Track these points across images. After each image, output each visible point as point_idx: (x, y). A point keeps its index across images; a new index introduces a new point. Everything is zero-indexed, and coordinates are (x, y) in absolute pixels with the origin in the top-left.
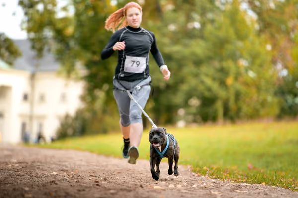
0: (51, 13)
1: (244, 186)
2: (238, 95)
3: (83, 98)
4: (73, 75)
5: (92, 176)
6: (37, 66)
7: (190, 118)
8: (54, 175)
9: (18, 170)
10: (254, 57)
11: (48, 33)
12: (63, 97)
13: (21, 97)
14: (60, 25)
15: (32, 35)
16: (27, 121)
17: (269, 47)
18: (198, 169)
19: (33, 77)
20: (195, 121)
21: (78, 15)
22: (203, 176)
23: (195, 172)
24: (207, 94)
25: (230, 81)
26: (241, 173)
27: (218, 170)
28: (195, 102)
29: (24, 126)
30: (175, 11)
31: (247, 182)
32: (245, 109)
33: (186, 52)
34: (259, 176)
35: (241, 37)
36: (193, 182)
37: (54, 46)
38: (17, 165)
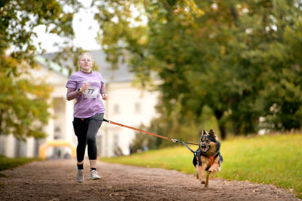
6: (112, 78)
12: (138, 107)
19: (107, 88)
21: (151, 23)
24: (288, 99)
30: (250, 15)
37: (128, 56)
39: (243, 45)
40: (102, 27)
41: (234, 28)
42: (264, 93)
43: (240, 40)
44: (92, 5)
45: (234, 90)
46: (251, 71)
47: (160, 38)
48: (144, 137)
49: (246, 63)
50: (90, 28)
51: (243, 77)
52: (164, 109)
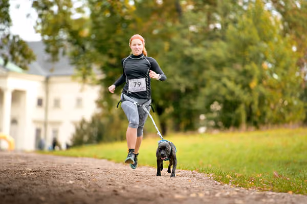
0: (66, 14)
1: (270, 195)
2: (262, 99)
3: (99, 103)
4: (89, 79)
5: (110, 185)
6: (52, 70)
8: (70, 184)
9: (33, 179)
10: (278, 60)
11: (63, 35)
12: (79, 102)
13: (35, 102)
14: (75, 27)
15: (46, 37)
16: (42, 127)
17: (294, 49)
18: (221, 177)
19: (47, 81)
20: (217, 127)
21: (94, 16)
22: (226, 185)
23: (217, 180)
24: (229, 98)
25: (253, 84)
26: (266, 181)
27: (242, 178)
28: (216, 107)
29: (38, 131)
30: (195, 11)
31: (272, 191)
32: (269, 114)
33: (207, 54)
34: (285, 184)
35: (266, 39)
36: (216, 191)
37: (70, 48)
38: (32, 174)
39: (187, 42)
40: (40, 16)
41: (178, 24)
42: (206, 91)
43: (184, 37)
45: (175, 87)
46: (194, 68)
47: (102, 31)
48: (85, 132)
49: (189, 60)
50: (28, 16)
51: (186, 74)
52: (105, 104)
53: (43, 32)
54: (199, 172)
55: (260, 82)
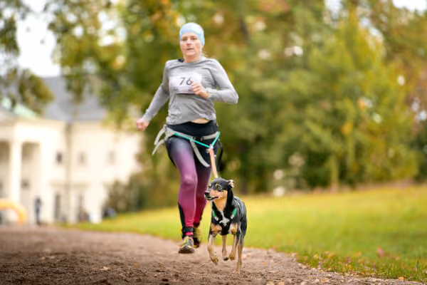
0: (93, 39)
1: (374, 283)
2: (359, 149)
3: (140, 158)
4: (125, 126)
5: (158, 271)
6: (75, 113)
7: (292, 182)
8: (105, 271)
9: (55, 265)
10: (380, 95)
11: (90, 67)
12: (112, 157)
13: (52, 158)
14: (105, 56)
15: (68, 70)
16: (62, 192)
17: (401, 80)
18: (306, 258)
19: (69, 129)
20: (298, 187)
21: (131, 40)
22: (314, 269)
23: (301, 262)
24: (314, 148)
25: (347, 128)
26: (367, 262)
27: (335, 258)
28: (297, 160)
29: (58, 199)
30: (266, 31)
31: (377, 277)
32: (370, 169)
33: (284, 88)
34: (394, 267)
35: (361, 66)
36: (302, 277)
37: (98, 85)
38: (53, 257)
39: (256, 73)
40: (59, 41)
41: (244, 50)
42: (283, 139)
43: (252, 66)
44: (46, 9)
45: (242, 135)
46: (266, 108)
49: (258, 98)
51: (255, 116)
53: (64, 63)
54: (278, 250)
55: (356, 125)
